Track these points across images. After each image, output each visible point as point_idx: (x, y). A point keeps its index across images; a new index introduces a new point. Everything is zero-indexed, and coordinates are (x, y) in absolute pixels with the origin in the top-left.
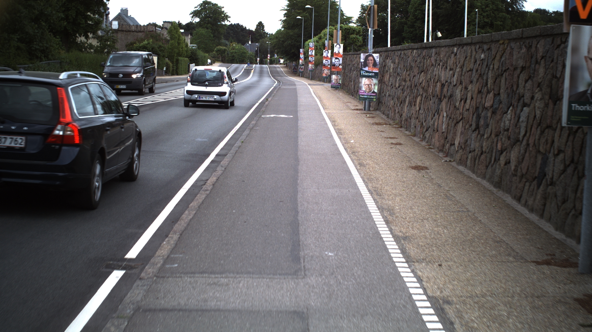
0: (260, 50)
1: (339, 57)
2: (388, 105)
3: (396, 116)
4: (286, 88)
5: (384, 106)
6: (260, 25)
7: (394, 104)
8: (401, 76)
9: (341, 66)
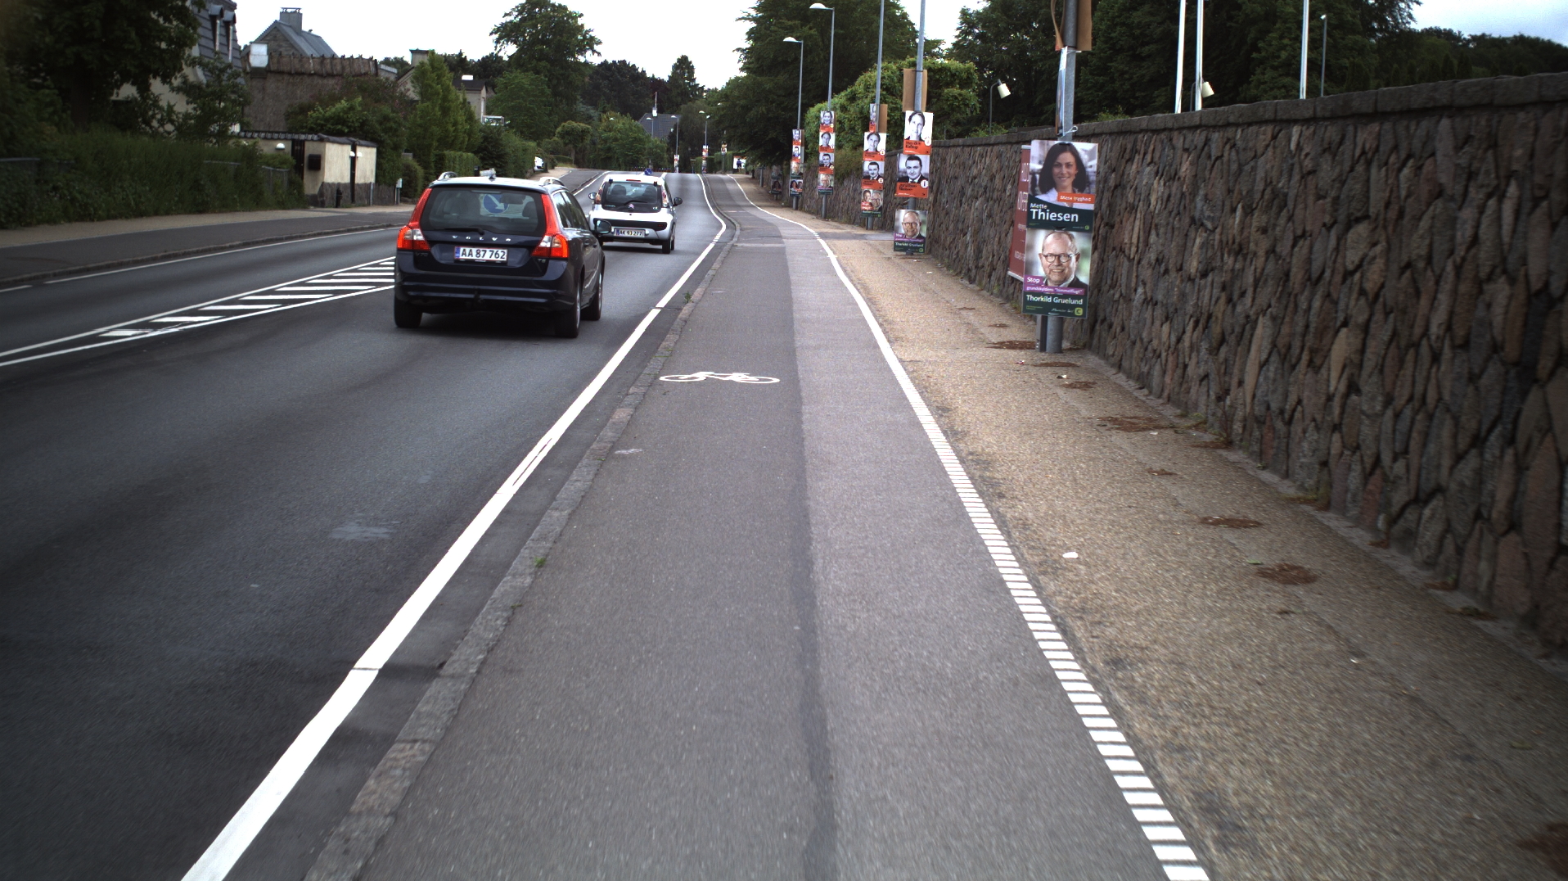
0: (681, 133)
1: (921, 153)
2: (1142, 340)
3: (1193, 391)
4: (752, 248)
5: (1120, 338)
6: (684, 66)
7: (1179, 340)
8: (1213, 231)
9: (927, 183)
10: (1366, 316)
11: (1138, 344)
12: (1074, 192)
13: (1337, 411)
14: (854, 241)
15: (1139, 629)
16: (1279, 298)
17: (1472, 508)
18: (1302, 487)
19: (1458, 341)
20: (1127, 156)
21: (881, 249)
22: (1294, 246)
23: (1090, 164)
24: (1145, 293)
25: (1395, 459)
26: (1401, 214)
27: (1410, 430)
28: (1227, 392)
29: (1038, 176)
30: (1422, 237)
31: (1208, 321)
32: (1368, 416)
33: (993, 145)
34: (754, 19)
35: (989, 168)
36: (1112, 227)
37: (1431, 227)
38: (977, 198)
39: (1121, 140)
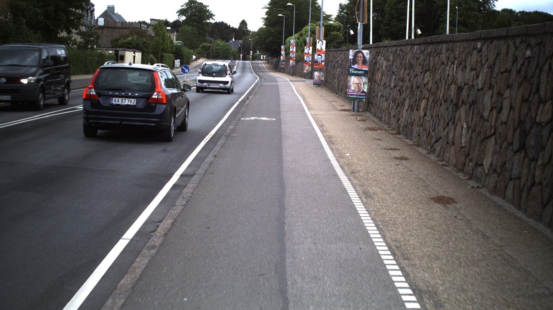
0: (242, 47)
2: (380, 107)
3: (392, 120)
4: (268, 85)
5: (375, 107)
6: (243, 23)
7: (389, 106)
8: (397, 75)
9: (324, 63)
10: (428, 96)
11: (379, 108)
12: (362, 65)
13: (422, 121)
14: (301, 82)
15: (361, 167)
16: (411, 93)
17: (446, 141)
18: (414, 142)
19: (445, 100)
20: (378, 54)
21: (309, 84)
22: (414, 78)
23: (367, 56)
24: (381, 94)
25: (433, 132)
26: (435, 69)
27: (436, 124)
28: (399, 120)
29: (352, 60)
30: (439, 74)
31: (395, 100)
32: (428, 121)
33: (343, 51)
34: (268, 8)
35: (341, 58)
36: (374, 75)
37: (441, 72)
38: (338, 68)
39: (376, 50)
